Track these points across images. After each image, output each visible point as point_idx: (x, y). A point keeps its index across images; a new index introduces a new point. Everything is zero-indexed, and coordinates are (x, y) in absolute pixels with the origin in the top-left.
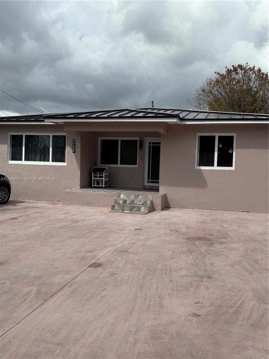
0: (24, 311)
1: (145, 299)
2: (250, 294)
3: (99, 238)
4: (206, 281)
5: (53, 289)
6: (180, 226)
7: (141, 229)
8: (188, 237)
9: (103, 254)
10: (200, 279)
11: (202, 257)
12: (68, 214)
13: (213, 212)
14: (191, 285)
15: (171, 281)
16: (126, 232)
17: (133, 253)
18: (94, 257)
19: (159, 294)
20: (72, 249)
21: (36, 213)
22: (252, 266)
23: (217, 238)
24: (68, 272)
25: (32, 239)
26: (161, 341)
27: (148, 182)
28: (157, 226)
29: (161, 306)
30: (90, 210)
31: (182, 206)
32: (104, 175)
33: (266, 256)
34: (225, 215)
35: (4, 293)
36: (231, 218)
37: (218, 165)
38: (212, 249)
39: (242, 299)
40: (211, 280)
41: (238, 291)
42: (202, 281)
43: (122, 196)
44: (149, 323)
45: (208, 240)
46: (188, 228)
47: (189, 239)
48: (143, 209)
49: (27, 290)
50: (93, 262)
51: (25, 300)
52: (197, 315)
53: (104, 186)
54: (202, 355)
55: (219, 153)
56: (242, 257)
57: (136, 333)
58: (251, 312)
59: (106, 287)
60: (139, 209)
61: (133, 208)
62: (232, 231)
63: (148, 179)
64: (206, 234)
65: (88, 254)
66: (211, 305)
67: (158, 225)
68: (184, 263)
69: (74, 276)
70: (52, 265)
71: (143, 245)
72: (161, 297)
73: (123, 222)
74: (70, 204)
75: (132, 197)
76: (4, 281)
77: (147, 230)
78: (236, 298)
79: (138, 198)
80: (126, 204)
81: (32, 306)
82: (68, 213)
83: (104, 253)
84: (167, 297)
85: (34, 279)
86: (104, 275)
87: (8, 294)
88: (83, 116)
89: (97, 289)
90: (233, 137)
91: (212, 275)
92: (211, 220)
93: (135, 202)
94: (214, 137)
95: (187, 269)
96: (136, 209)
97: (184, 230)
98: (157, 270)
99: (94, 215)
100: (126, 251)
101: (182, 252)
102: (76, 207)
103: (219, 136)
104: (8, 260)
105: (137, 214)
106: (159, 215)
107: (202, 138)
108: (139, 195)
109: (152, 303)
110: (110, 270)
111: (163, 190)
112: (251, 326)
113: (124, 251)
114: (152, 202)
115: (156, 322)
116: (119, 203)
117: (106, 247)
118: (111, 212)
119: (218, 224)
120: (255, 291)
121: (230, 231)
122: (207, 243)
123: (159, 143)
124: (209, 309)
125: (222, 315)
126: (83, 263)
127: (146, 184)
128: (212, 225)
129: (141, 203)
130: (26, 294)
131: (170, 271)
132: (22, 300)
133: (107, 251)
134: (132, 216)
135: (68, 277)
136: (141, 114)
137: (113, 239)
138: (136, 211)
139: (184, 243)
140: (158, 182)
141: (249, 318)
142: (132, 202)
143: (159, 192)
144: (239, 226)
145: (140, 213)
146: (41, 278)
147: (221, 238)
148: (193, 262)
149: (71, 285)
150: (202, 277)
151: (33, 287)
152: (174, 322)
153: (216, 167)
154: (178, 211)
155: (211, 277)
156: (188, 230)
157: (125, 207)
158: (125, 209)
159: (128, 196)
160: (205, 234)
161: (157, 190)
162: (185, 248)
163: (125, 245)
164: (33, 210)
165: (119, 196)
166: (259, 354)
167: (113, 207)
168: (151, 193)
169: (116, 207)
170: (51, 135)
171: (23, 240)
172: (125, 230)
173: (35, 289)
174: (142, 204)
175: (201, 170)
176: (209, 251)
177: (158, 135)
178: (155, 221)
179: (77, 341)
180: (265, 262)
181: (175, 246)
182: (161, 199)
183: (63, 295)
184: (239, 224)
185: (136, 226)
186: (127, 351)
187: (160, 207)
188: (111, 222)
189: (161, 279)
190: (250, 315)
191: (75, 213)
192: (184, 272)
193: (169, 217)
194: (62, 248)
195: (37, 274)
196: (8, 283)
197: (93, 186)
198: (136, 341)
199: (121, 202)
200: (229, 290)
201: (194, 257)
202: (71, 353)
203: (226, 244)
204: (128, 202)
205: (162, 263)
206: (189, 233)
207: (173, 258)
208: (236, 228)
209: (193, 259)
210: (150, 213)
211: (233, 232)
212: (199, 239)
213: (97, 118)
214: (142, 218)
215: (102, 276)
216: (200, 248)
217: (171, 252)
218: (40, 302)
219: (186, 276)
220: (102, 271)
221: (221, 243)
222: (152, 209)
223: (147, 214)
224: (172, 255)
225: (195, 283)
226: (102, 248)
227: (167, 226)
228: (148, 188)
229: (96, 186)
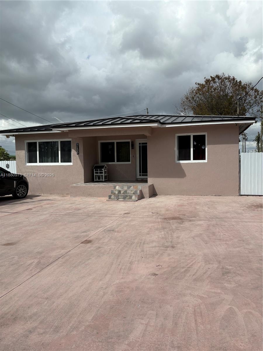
0: (25, 277)
1: (119, 264)
2: (201, 258)
3: (93, 221)
4: (170, 250)
5: (50, 260)
6: (161, 209)
7: (129, 213)
8: (165, 217)
9: (94, 233)
10: (165, 249)
11: (172, 232)
12: (73, 204)
13: (191, 197)
14: (157, 253)
15: (143, 251)
16: (116, 216)
17: (118, 232)
18: (87, 236)
19: (130, 261)
20: (71, 230)
21: (48, 204)
22: (209, 237)
23: (188, 217)
24: (63, 248)
25: (41, 224)
26: (123, 293)
27: (140, 175)
28: (142, 210)
29: (130, 269)
30: (91, 200)
31: (166, 193)
33: (222, 229)
34: (200, 199)
35: (12, 265)
36: (204, 201)
37: (194, 159)
38: (182, 226)
39: (194, 261)
40: (174, 249)
41: (192, 256)
42: (166, 250)
43: (117, 188)
44: (117, 281)
45: (181, 219)
46: (167, 210)
47: (165, 219)
48: (134, 197)
49: (30, 262)
50: (85, 239)
51: (27, 269)
52: (155, 275)
53: (104, 180)
54: (150, 301)
55: (194, 149)
56: (204, 231)
57: (106, 288)
58: (197, 271)
59: (91, 257)
60: (131, 197)
61: (126, 197)
62: (202, 211)
63: (140, 173)
64: (181, 215)
65: (83, 234)
66: (169, 267)
67: (144, 209)
68: (157, 237)
69: (68, 250)
70: (53, 243)
71: (127, 225)
72: (131, 263)
73: (117, 208)
74: (75, 196)
75: (126, 188)
76: (14, 256)
77: (134, 213)
78: (188, 262)
79: (130, 189)
80: (120, 193)
81: (32, 273)
82: (73, 203)
83: (96, 232)
84: (136, 262)
85: (37, 254)
86: (92, 248)
87: (15, 265)
88: (83, 124)
89: (84, 259)
90: (205, 135)
91: (176, 246)
92: (188, 204)
93: (128, 192)
94: (190, 136)
95: (158, 241)
96: (128, 197)
97: (163, 212)
98: (134, 243)
99: (94, 204)
100: (113, 230)
101: (157, 229)
102: (81, 198)
103: (193, 136)
104: (19, 241)
105: (129, 201)
106: (147, 201)
107: (180, 138)
108: (131, 186)
109: (123, 267)
110: (97, 245)
111: (151, 181)
112: (194, 280)
113: (111, 230)
114: (141, 191)
115: (123, 280)
116: (115, 193)
117: (98, 228)
118: (108, 201)
119: (192, 206)
120: (206, 255)
121: (200, 211)
122: (179, 221)
123: (146, 143)
124: (166, 270)
125: (174, 274)
126: (77, 241)
127: (138, 177)
128: (187, 207)
129: (132, 193)
130: (29, 265)
131: (144, 243)
132: (25, 269)
133: (98, 231)
134: (124, 203)
135: (63, 251)
136: (129, 121)
137: (105, 222)
138: (129, 199)
139: (161, 222)
140: (147, 175)
141: (194, 275)
142: (126, 192)
143: (147, 183)
144: (209, 208)
145: (131, 200)
146: (43, 253)
147: (191, 217)
148: (163, 236)
149: (64, 257)
150: (167, 247)
151: (35, 260)
152: (136, 280)
153: (192, 161)
154: (162, 197)
155: (175, 247)
156: (167, 212)
158: (120, 197)
159: (122, 187)
160: (179, 215)
161: (146, 181)
162: (160, 226)
163: (113, 226)
164: (45, 202)
165: (115, 187)
166: (194, 299)
167: (110, 197)
168: (141, 184)
169: (113, 197)
170: (59, 141)
171: (34, 226)
172: (116, 214)
173: (36, 261)
174: (134, 193)
175: (180, 164)
176: (179, 227)
177: (144, 137)
178: (142, 206)
179: (61, 295)
180: (221, 234)
181: (152, 225)
182: (148, 189)
183: (57, 264)
184: (209, 206)
185: (126, 210)
186: (96, 301)
187: (148, 195)
188: (106, 209)
189: (135, 250)
190: (196, 273)
191: (79, 203)
192: (154, 244)
193: (154, 202)
194: (63, 230)
195: (40, 250)
196: (16, 258)
197: (95, 180)
198: (104, 294)
199: (117, 192)
200: (185, 256)
201: (166, 233)
202: (54, 304)
203: (194, 221)
204: (122, 192)
205: (139, 238)
206: (166, 214)
207: (148, 234)
208: (206, 208)
209: (164, 234)
210: (140, 200)
211: (203, 212)
212: (174, 218)
213: (94, 125)
214: (132, 205)
215: (89, 249)
216: (172, 225)
217: (148, 230)
218: (38, 270)
219: (155, 247)
220: (91, 246)
221: (190, 221)
222: (141, 197)
223: (137, 201)
224: (148, 231)
225: (160, 251)
226: (94, 229)
227: (150, 210)
228: (140, 180)
229: (97, 180)
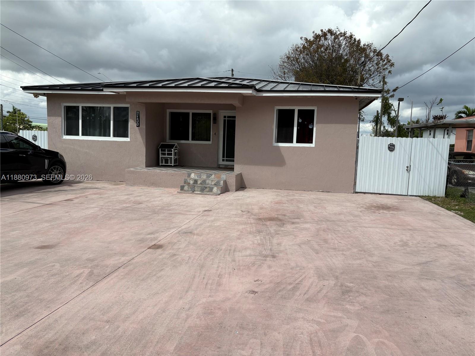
0: (73, 293)
1: (204, 278)
2: (312, 272)
3: (162, 220)
4: (270, 260)
5: (106, 271)
6: (253, 206)
7: (211, 211)
8: (260, 217)
9: (165, 235)
10: (264, 259)
11: (270, 237)
12: (131, 196)
13: (291, 192)
14: (254, 264)
15: (234, 261)
16: (193, 213)
17: (197, 234)
18: (155, 239)
19: (218, 274)
20: (132, 231)
21: (95, 194)
22: (320, 245)
23: (290, 218)
24: (124, 254)
25: (88, 221)
26: (213, 316)
27: (223, 160)
28: (228, 207)
29: (219, 284)
30: (156, 191)
31: (259, 186)
32: (173, 152)
33: (337, 235)
34: (303, 196)
35: (52, 275)
36: (309, 198)
37: (297, 142)
38: (283, 229)
39: (303, 276)
40: (275, 259)
41: (300, 269)
42: (265, 260)
43: (193, 176)
44: (204, 300)
45: (280, 220)
46: (261, 208)
47: (260, 219)
48: (215, 190)
49: (78, 272)
50: (153, 244)
51: (75, 281)
52: (254, 292)
53: (173, 165)
54: (251, 327)
55: (299, 128)
56: (312, 237)
57: (189, 309)
58: (309, 288)
59: (163, 268)
60: (211, 190)
61: (205, 189)
62: (307, 211)
63: (223, 157)
64: (279, 215)
65: (149, 236)
66: (271, 282)
67: (229, 206)
68: (251, 243)
69: (131, 257)
70: (108, 247)
71: (210, 226)
72: (220, 276)
73: (192, 203)
74: (134, 184)
75: (204, 177)
76: (53, 264)
77: (217, 211)
78: (296, 276)
79: (210, 178)
80: (197, 184)
81: (82, 287)
82: (131, 194)
83: (167, 234)
84: (226, 276)
85: (86, 261)
86: (164, 256)
87: (57, 276)
88: (148, 85)
89: (154, 270)
90: (314, 110)
91: (277, 255)
92: (287, 201)
93: (207, 182)
94: (294, 110)
95: (253, 249)
96: (207, 190)
97: (256, 211)
98: (221, 250)
99: (160, 197)
100: (191, 233)
101: (250, 233)
102: (141, 188)
103: (299, 110)
104: (59, 243)
105: (208, 195)
106: (232, 196)
107: (280, 112)
108: (211, 175)
109: (210, 282)
110: (170, 251)
111: (238, 169)
112: (306, 300)
113: (189, 233)
114: (225, 182)
115: (211, 299)
116: (190, 183)
117: (169, 229)
118: (180, 193)
119: (294, 204)
120: (318, 268)
121: (305, 211)
122: (278, 223)
123: (235, 117)
124: (267, 286)
125: (280, 291)
126: (142, 245)
127: (221, 162)
128: (287, 205)
129: (213, 183)
130: (77, 276)
131: (234, 251)
132: (72, 281)
133: (170, 233)
134: (203, 197)
135: (124, 259)
136: (213, 84)
137: (179, 221)
138: (208, 191)
139: (255, 223)
140: (233, 161)
141: (305, 293)
142: (204, 182)
143: (234, 171)
144: (315, 207)
145: (211, 193)
146: (95, 260)
147: (294, 219)
148: (259, 242)
149: (127, 266)
150: (266, 256)
151: (85, 269)
152: (229, 299)
153: (295, 144)
154: (253, 191)
155: (276, 256)
156: (261, 211)
157: (196, 187)
158: (196, 189)
159: (200, 175)
160: (277, 215)
161: (232, 169)
162: (254, 229)
163: (190, 227)
164: (91, 191)
165: (189, 175)
166: (308, 324)
167: (182, 188)
168: (225, 172)
169: (186, 188)
170: (112, 106)
171: (78, 223)
172: (193, 212)
173: (87, 271)
174: (215, 185)
175: (279, 147)
176: (279, 231)
177: (232, 107)
178: (227, 202)
179: (127, 318)
180: (334, 241)
181: (243, 226)
182: (235, 179)
183: (117, 276)
184: (315, 205)
185: (205, 207)
186: (177, 326)
187: (234, 188)
188: (178, 204)
189: (223, 259)
190: (307, 291)
191: (139, 194)
192: (248, 252)
193: (242, 197)
194: (121, 230)
195: (90, 256)
196: (58, 266)
197: (160, 164)
198: (188, 317)
199: (191, 182)
200: (291, 269)
201: (262, 238)
202: (120, 329)
203: (298, 224)
204: (199, 182)
205: (227, 244)
206: (261, 213)
207: (239, 239)
208: (312, 208)
209: (261, 239)
210: (223, 194)
211: (309, 212)
212: (271, 219)
213: (163, 87)
214: (213, 199)
215: (160, 257)
216: (270, 228)
217: (238, 233)
218: (91, 284)
219: (250, 255)
220: (162, 252)
221: (293, 223)
222: (225, 190)
223: (219, 195)
224: (239, 235)
225: (258, 262)
226: (164, 229)
227: (239, 207)
228: (223, 166)
229: (164, 164)
